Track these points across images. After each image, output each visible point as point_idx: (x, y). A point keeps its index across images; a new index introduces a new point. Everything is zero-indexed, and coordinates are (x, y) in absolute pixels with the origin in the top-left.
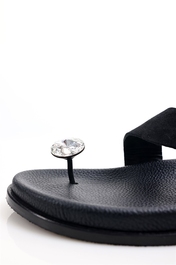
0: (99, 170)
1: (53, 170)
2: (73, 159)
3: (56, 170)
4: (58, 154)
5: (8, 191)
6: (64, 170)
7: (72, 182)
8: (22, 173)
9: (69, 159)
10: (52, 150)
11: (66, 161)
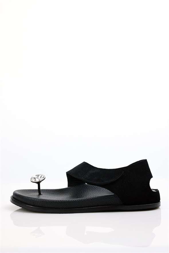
0: (54, 190)
1: (32, 190)
2: (40, 184)
3: (33, 190)
4: (34, 181)
5: (11, 197)
6: (37, 190)
7: (40, 194)
8: (17, 190)
9: (39, 183)
10: (31, 179)
11: (37, 184)
